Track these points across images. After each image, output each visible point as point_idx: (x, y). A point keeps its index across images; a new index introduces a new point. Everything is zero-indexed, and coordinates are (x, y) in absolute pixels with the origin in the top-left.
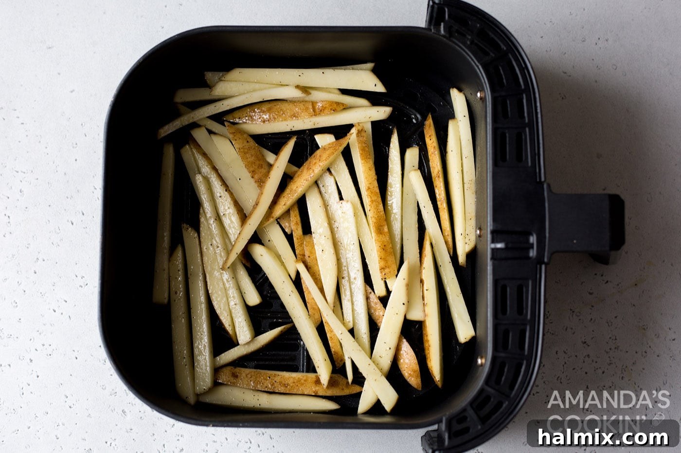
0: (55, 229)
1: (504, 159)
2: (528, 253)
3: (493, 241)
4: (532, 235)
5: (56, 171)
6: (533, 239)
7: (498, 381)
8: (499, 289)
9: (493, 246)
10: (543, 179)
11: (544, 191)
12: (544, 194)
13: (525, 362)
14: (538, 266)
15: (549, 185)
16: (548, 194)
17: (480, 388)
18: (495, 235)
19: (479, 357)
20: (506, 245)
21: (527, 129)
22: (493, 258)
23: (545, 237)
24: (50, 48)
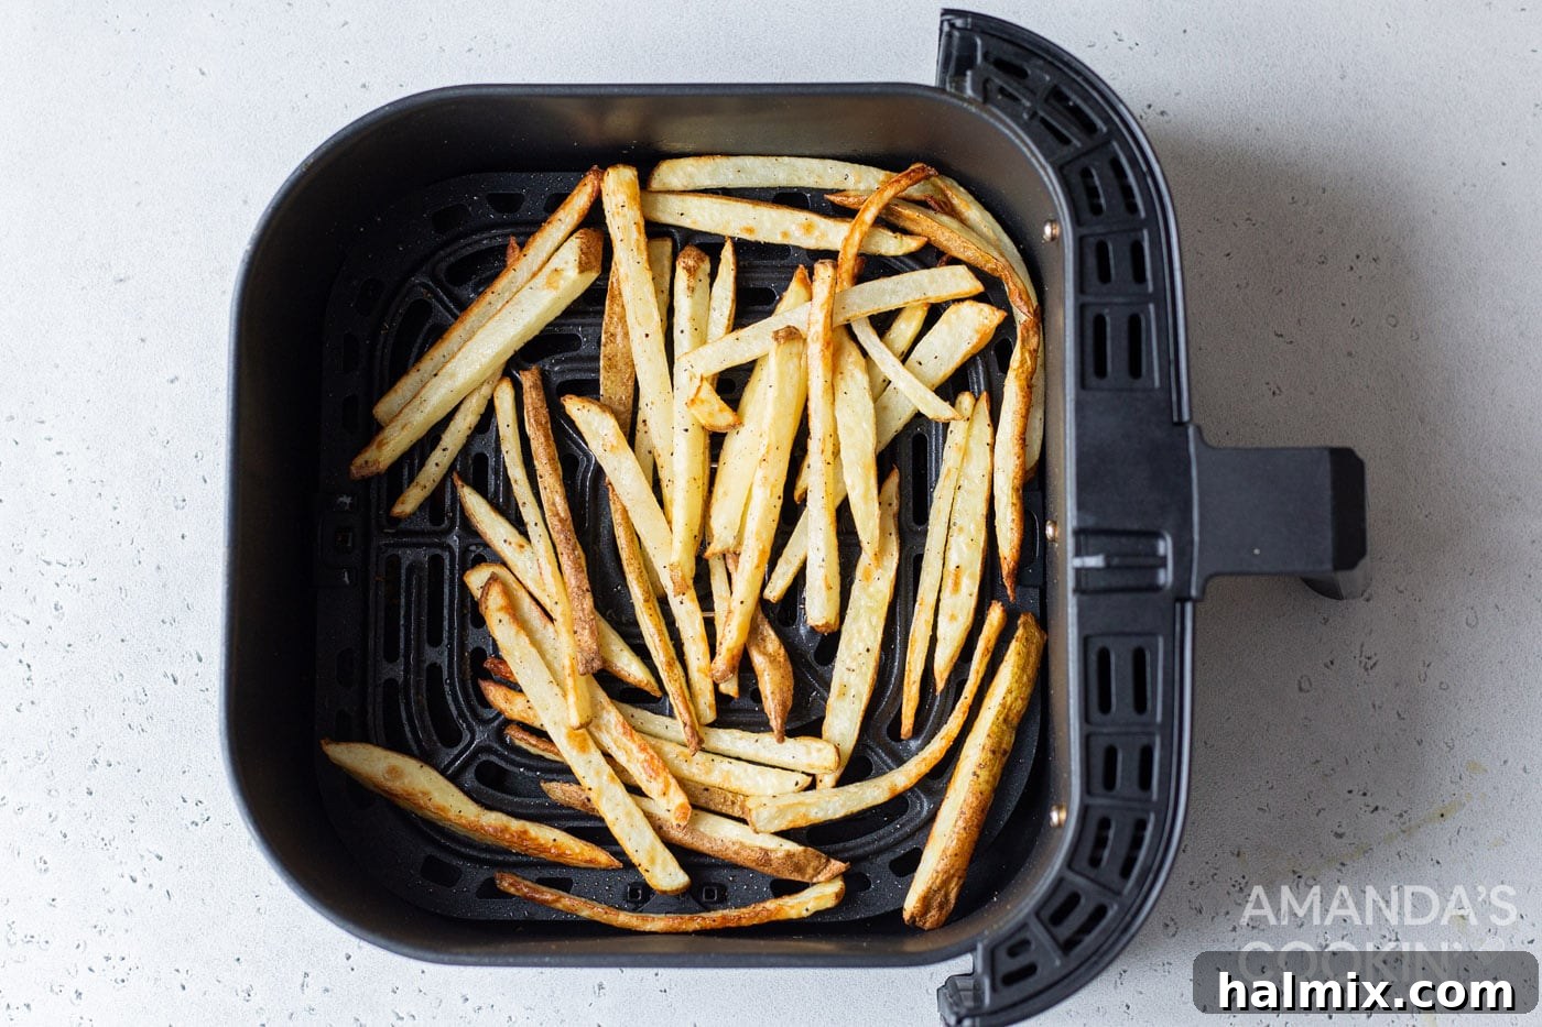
0: (136, 692)
1: (1101, 371)
2: (1155, 576)
3: (1078, 553)
4: (1164, 538)
5: (136, 561)
6: (1165, 547)
7: (1095, 861)
8: (1093, 658)
9: (1077, 562)
10: (1186, 417)
11: (1187, 442)
12: (1187, 450)
13: (1152, 817)
14: (1178, 606)
15: (1199, 430)
16: (1197, 448)
17: (1056, 876)
18: (1082, 538)
19: (1054, 808)
20: (1108, 558)
21: (1151, 307)
22: (1078, 590)
23: (1191, 542)
24: (121, 280)
